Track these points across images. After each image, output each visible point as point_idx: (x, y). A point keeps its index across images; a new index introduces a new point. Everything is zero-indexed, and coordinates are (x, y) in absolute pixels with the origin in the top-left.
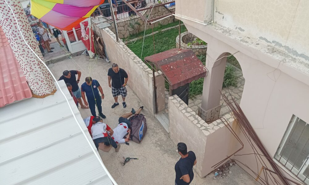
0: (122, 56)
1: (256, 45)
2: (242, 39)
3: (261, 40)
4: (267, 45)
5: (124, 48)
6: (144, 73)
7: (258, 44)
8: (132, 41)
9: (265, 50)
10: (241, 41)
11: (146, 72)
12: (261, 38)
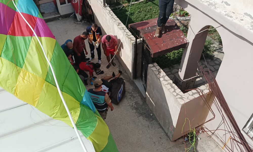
0: (108, 21)
1: (240, 21)
2: (227, 13)
3: (246, 16)
4: (251, 21)
5: (110, 14)
6: (127, 39)
7: (242, 20)
8: (118, 8)
9: (248, 27)
10: (226, 15)
11: (129, 38)
12: (246, 14)
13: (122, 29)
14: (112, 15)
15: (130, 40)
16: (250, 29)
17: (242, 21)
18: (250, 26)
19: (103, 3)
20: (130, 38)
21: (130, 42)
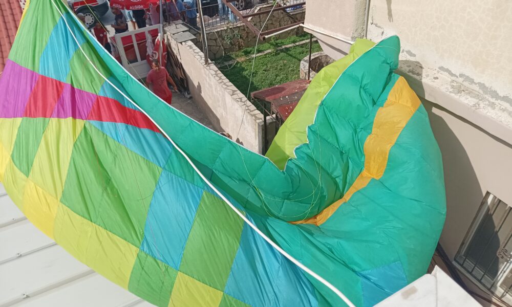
1: (434, 80)
2: (411, 68)
3: (442, 72)
4: (450, 80)
5: (217, 76)
6: (249, 117)
7: (437, 78)
11: (252, 115)
12: (442, 68)
13: (239, 100)
14: (220, 78)
15: (254, 118)
16: (450, 92)
17: (436, 80)
18: (449, 87)
19: (204, 59)
20: (254, 115)
21: (254, 121)
